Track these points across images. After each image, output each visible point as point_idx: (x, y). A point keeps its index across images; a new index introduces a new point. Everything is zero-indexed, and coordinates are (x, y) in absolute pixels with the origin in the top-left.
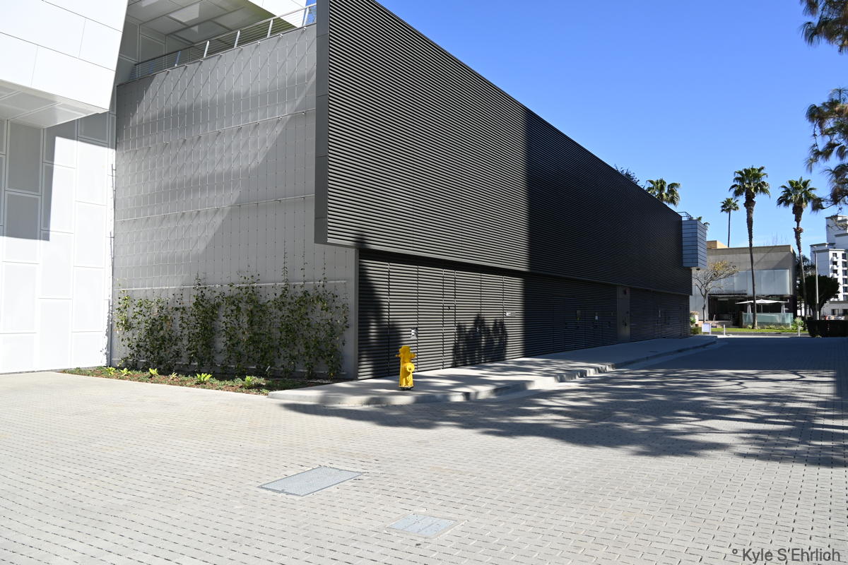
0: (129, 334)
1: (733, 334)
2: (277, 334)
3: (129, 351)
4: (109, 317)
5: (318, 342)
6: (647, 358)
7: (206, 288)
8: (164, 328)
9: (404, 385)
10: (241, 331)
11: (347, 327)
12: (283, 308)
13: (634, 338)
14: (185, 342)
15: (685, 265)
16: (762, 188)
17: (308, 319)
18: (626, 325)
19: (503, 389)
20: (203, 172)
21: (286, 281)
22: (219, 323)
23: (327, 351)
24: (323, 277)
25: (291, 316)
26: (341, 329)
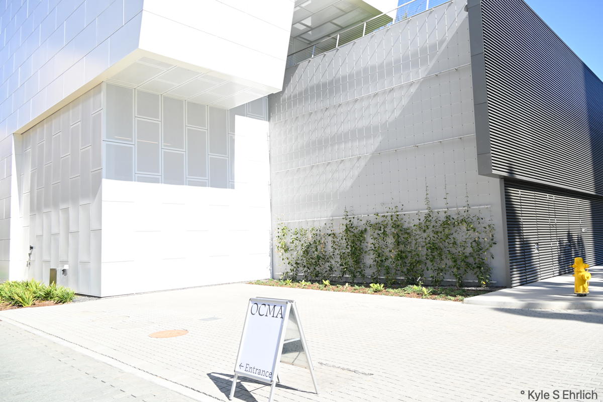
3: (289, 267)
4: (270, 242)
7: (354, 218)
8: (318, 250)
9: (581, 292)
11: (495, 244)
12: (427, 231)
14: (338, 260)
17: (454, 238)
20: (345, 128)
21: (429, 208)
22: (366, 244)
23: (475, 264)
24: (466, 204)
25: (436, 236)
26: (488, 246)
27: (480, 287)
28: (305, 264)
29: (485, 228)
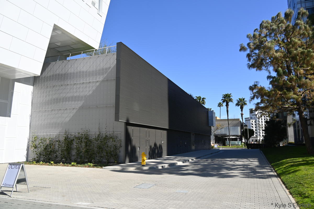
0: (36, 150)
1: (224, 148)
2: (96, 149)
3: (36, 156)
4: (27, 144)
5: (111, 152)
6: (203, 156)
7: (69, 134)
8: (51, 148)
9: (143, 164)
10: (82, 148)
11: (121, 147)
12: (98, 141)
13: (196, 150)
14: (60, 152)
15: (209, 125)
16: (231, 100)
17: (107, 144)
18: (193, 145)
19: (171, 165)
20: (69, 95)
21: (100, 132)
22: (73, 146)
23: (114, 154)
24: (113, 131)
25: (101, 143)
26: (119, 147)
27: (114, 163)
28: (44, 154)
29: (118, 141)
